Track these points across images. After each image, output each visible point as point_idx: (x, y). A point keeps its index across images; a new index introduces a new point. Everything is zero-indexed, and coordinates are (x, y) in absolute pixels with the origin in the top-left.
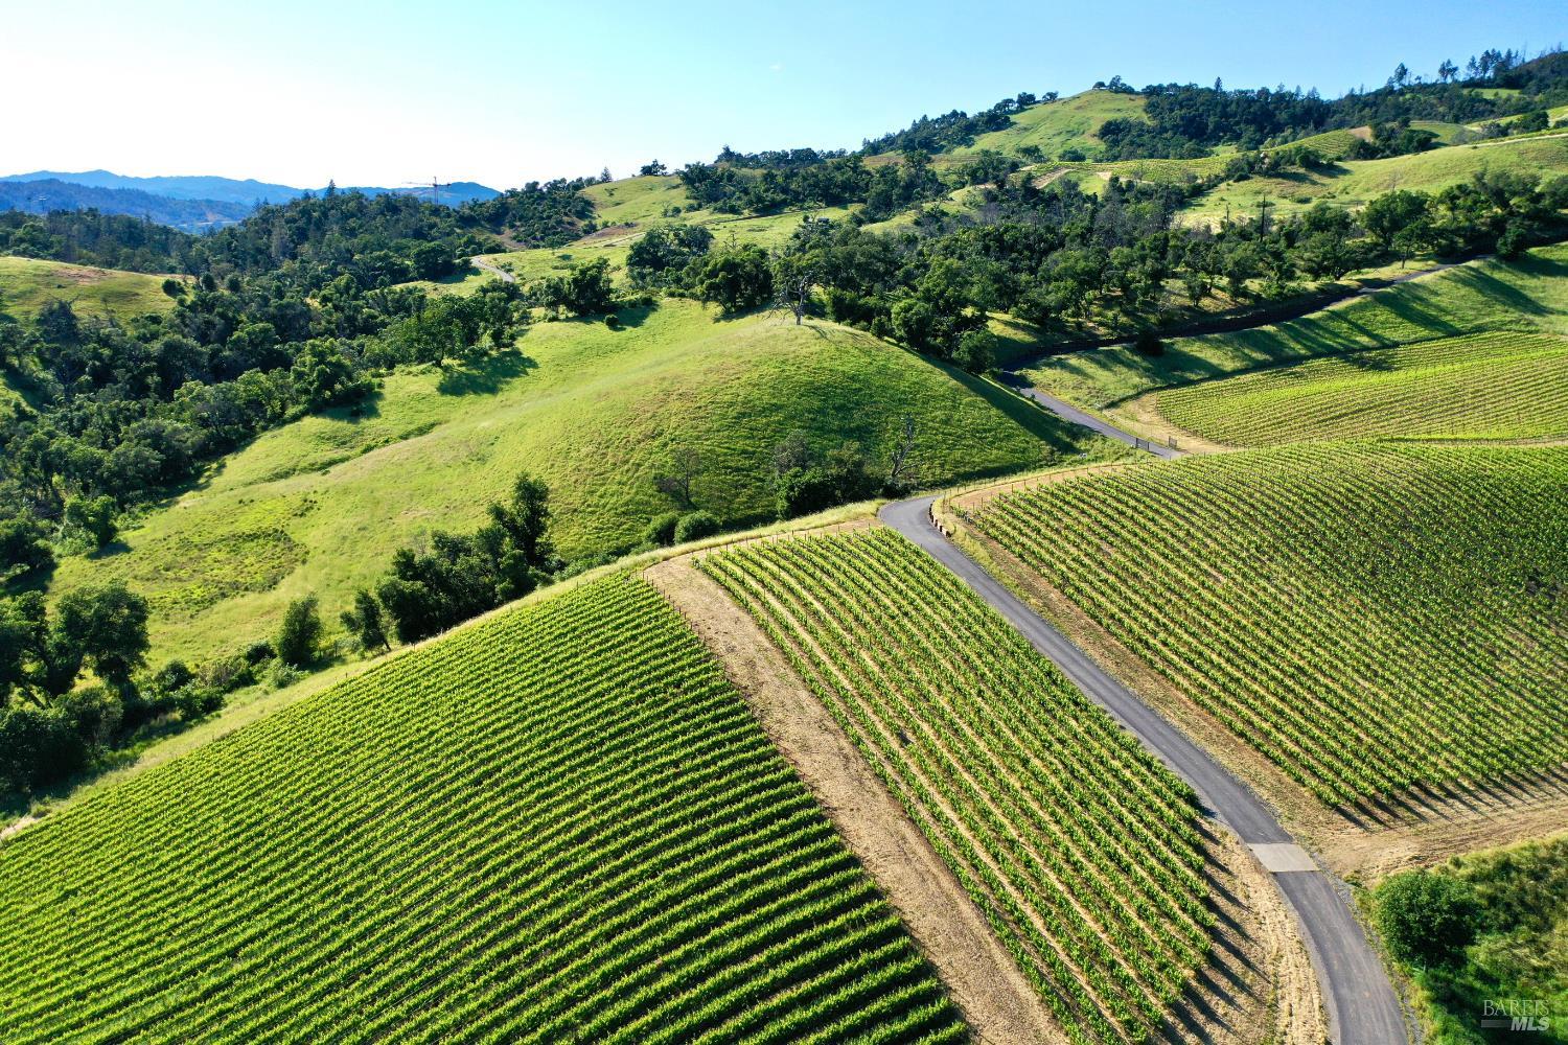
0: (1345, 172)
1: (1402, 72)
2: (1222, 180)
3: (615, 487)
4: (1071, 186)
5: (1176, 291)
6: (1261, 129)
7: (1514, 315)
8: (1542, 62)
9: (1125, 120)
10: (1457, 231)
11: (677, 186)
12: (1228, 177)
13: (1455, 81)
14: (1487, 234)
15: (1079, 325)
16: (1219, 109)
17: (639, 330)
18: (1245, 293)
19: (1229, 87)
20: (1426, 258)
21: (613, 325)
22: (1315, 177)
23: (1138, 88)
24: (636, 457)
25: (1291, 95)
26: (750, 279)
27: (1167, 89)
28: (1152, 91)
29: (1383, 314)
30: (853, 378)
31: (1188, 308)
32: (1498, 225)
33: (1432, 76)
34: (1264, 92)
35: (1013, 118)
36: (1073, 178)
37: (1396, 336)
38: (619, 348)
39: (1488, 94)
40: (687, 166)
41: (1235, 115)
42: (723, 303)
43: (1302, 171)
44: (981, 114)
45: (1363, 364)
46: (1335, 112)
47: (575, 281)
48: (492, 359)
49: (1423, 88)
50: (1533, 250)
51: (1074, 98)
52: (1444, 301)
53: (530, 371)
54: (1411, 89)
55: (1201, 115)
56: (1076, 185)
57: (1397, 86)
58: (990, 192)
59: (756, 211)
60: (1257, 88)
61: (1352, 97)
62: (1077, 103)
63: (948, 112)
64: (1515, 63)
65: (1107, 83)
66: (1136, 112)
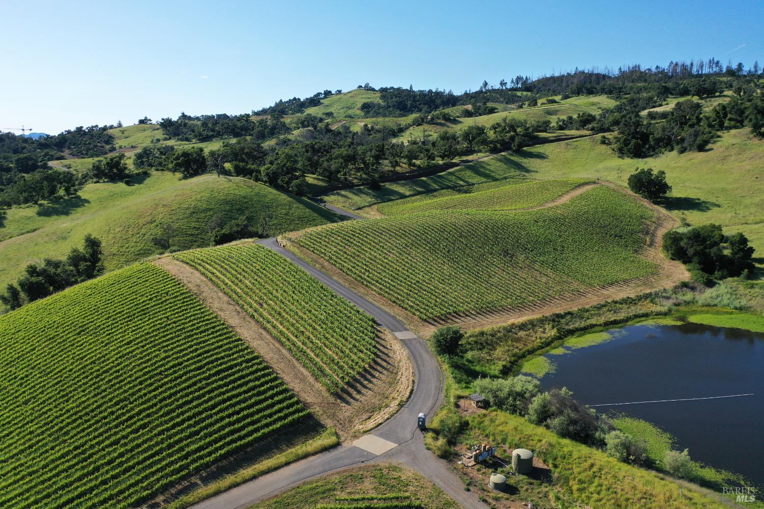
0: (460, 122)
1: (486, 84)
2: (411, 126)
3: (133, 244)
4: (347, 129)
5: (386, 165)
6: (430, 107)
7: (518, 173)
8: (539, 81)
10: (497, 142)
11: (158, 129)
12: (414, 124)
13: (506, 88)
14: (508, 143)
15: (346, 179)
16: (412, 98)
17: (142, 185)
18: (414, 165)
19: (415, 89)
20: (486, 152)
21: (128, 183)
22: (449, 124)
23: (377, 89)
24: (143, 231)
25: (442, 93)
26: (195, 161)
27: (390, 89)
28: (383, 90)
29: (469, 173)
30: (244, 197)
31: (391, 171)
32: (512, 138)
33: (497, 86)
34: (430, 91)
35: (322, 101)
36: (348, 125)
37: (474, 181)
38: (132, 193)
39: (519, 94)
40: (163, 119)
41: (418, 101)
42: (183, 172)
43: (443, 122)
44: (307, 99)
45: (460, 191)
46: (460, 100)
47: (108, 163)
48: (65, 200)
49: (494, 91)
50: (525, 149)
51: (349, 92)
52: (492, 168)
53: (86, 204)
54: (489, 91)
55: (404, 101)
56: (349, 128)
57: (484, 90)
58: (310, 130)
59: (199, 140)
60: (427, 90)
61: (466, 94)
62: (350, 95)
63: (292, 98)
64: (529, 81)
65: (363, 86)
66: (377, 99)
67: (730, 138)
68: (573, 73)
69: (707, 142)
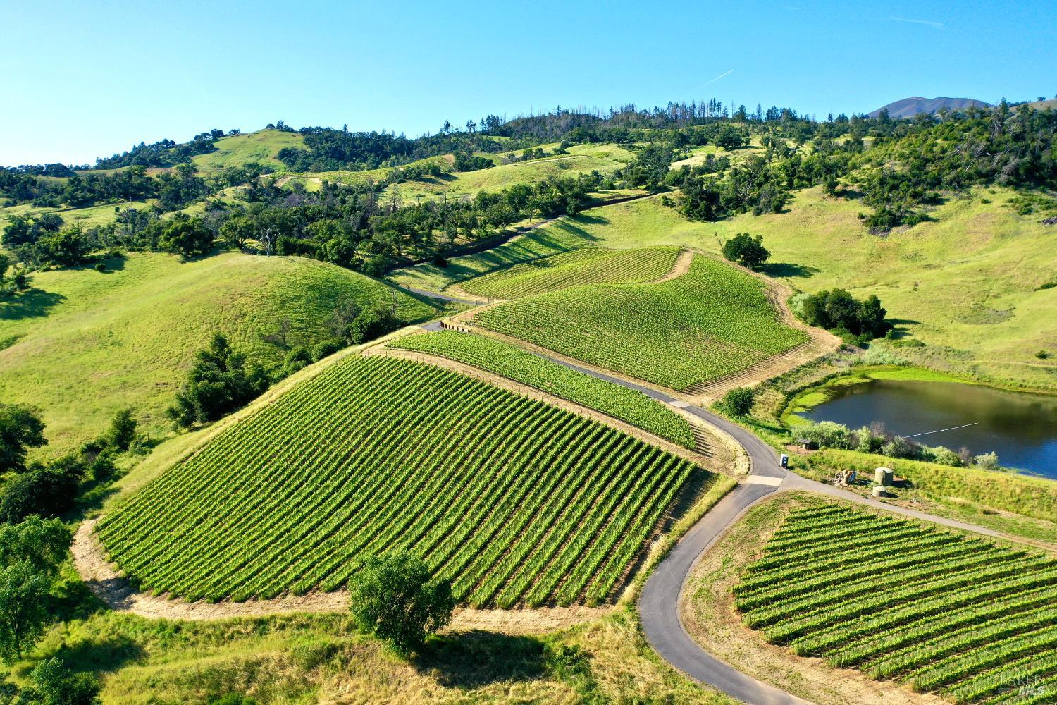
1: (447, 125)
2: (391, 183)
5: (439, 236)
6: (377, 155)
7: (586, 242)
8: (514, 123)
9: (293, 149)
10: (547, 204)
12: (393, 181)
13: (476, 131)
14: (560, 205)
21: (101, 269)
27: (315, 130)
28: (305, 131)
33: (464, 129)
34: (374, 134)
39: (496, 139)
45: (538, 265)
48: (22, 296)
51: (255, 134)
58: (250, 190)
59: (71, 204)
60: (370, 132)
62: (257, 137)
65: (275, 125)
66: (299, 144)
67: (805, 198)
68: (555, 113)
69: (782, 203)
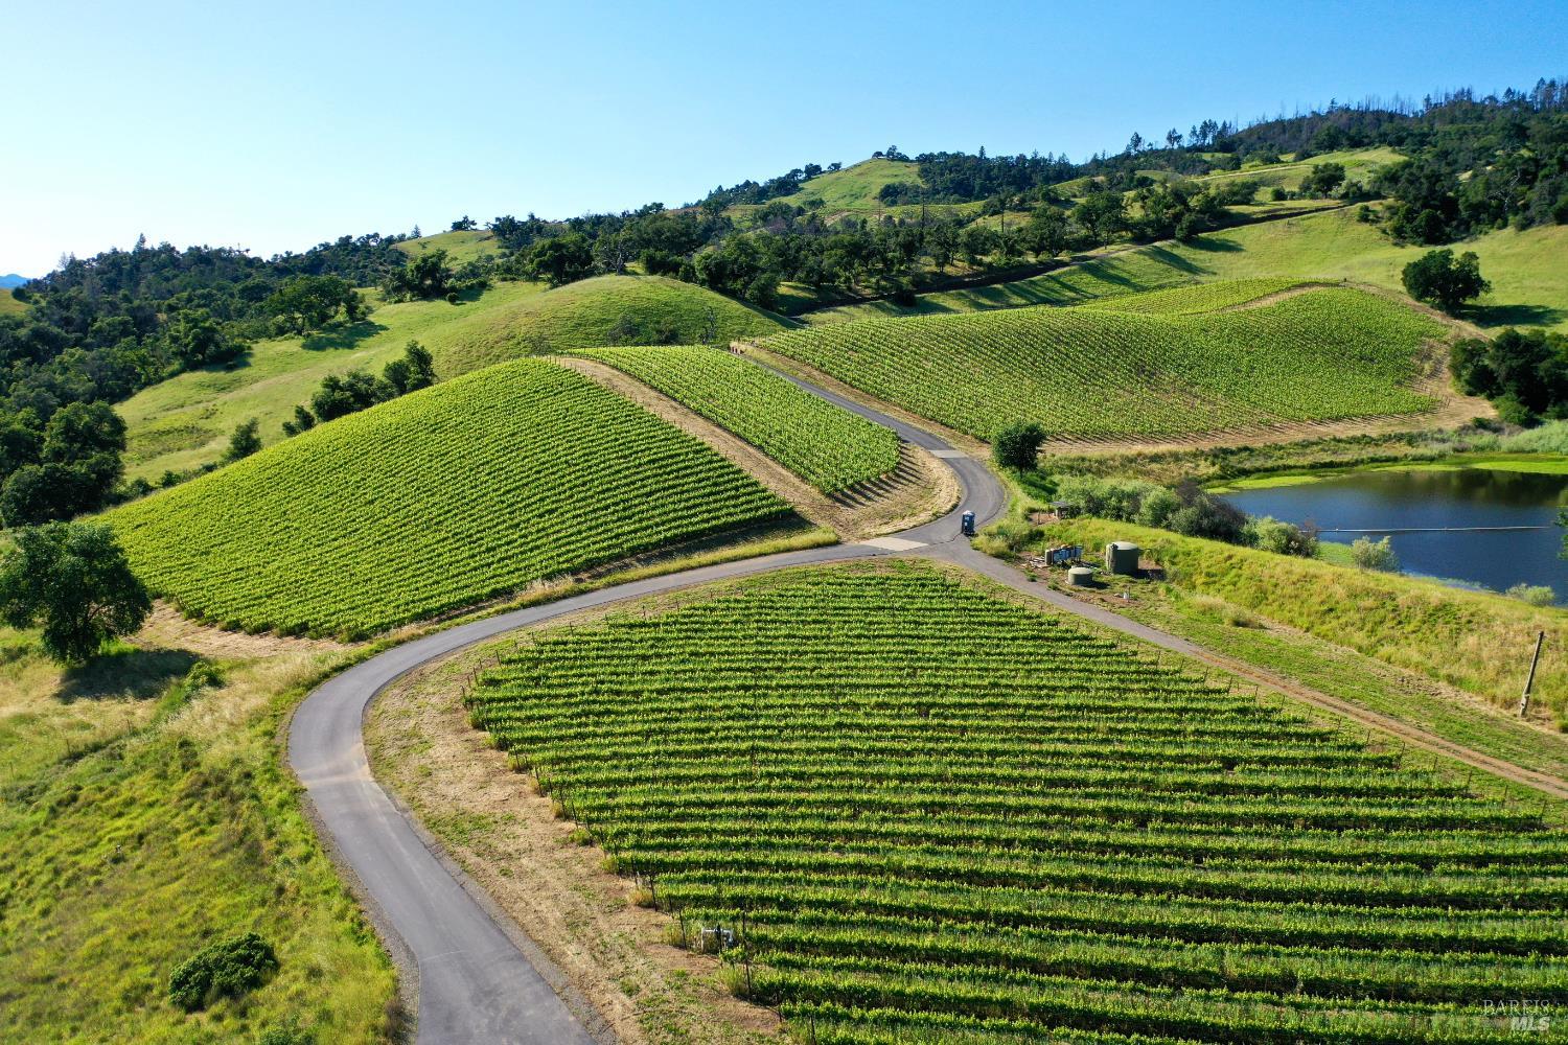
1: (1137, 140)
2: (981, 215)
5: (927, 265)
7: (1185, 277)
9: (901, 184)
10: (1149, 224)
12: (984, 213)
13: (1181, 147)
14: (1169, 225)
16: (983, 173)
17: (478, 304)
18: (980, 263)
19: (990, 154)
20: (1124, 242)
21: (452, 300)
23: (912, 157)
26: (574, 256)
27: (938, 157)
28: (924, 159)
29: (1087, 278)
31: (934, 274)
32: (1177, 217)
33: (1162, 143)
34: (1022, 158)
35: (801, 185)
37: (1096, 291)
38: (462, 316)
39: (1207, 157)
40: (497, 219)
41: (997, 178)
46: (1082, 173)
48: (347, 328)
49: (1155, 153)
50: (1204, 234)
51: (856, 166)
52: (1133, 268)
53: (383, 333)
54: (1144, 154)
55: (968, 178)
57: (1133, 152)
60: (1015, 155)
61: (1095, 160)
62: (858, 170)
63: (741, 182)
64: (1230, 132)
65: (885, 153)
66: (910, 177)
68: (1323, 111)
